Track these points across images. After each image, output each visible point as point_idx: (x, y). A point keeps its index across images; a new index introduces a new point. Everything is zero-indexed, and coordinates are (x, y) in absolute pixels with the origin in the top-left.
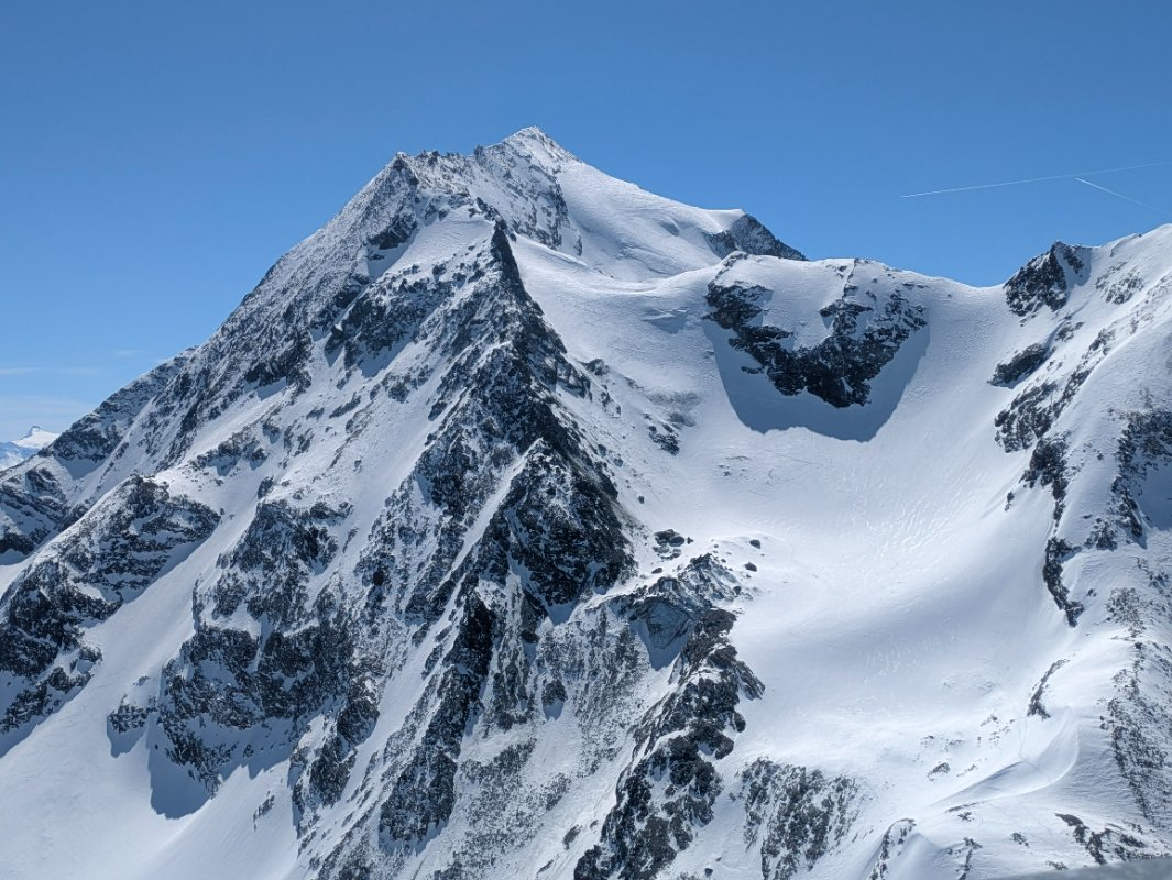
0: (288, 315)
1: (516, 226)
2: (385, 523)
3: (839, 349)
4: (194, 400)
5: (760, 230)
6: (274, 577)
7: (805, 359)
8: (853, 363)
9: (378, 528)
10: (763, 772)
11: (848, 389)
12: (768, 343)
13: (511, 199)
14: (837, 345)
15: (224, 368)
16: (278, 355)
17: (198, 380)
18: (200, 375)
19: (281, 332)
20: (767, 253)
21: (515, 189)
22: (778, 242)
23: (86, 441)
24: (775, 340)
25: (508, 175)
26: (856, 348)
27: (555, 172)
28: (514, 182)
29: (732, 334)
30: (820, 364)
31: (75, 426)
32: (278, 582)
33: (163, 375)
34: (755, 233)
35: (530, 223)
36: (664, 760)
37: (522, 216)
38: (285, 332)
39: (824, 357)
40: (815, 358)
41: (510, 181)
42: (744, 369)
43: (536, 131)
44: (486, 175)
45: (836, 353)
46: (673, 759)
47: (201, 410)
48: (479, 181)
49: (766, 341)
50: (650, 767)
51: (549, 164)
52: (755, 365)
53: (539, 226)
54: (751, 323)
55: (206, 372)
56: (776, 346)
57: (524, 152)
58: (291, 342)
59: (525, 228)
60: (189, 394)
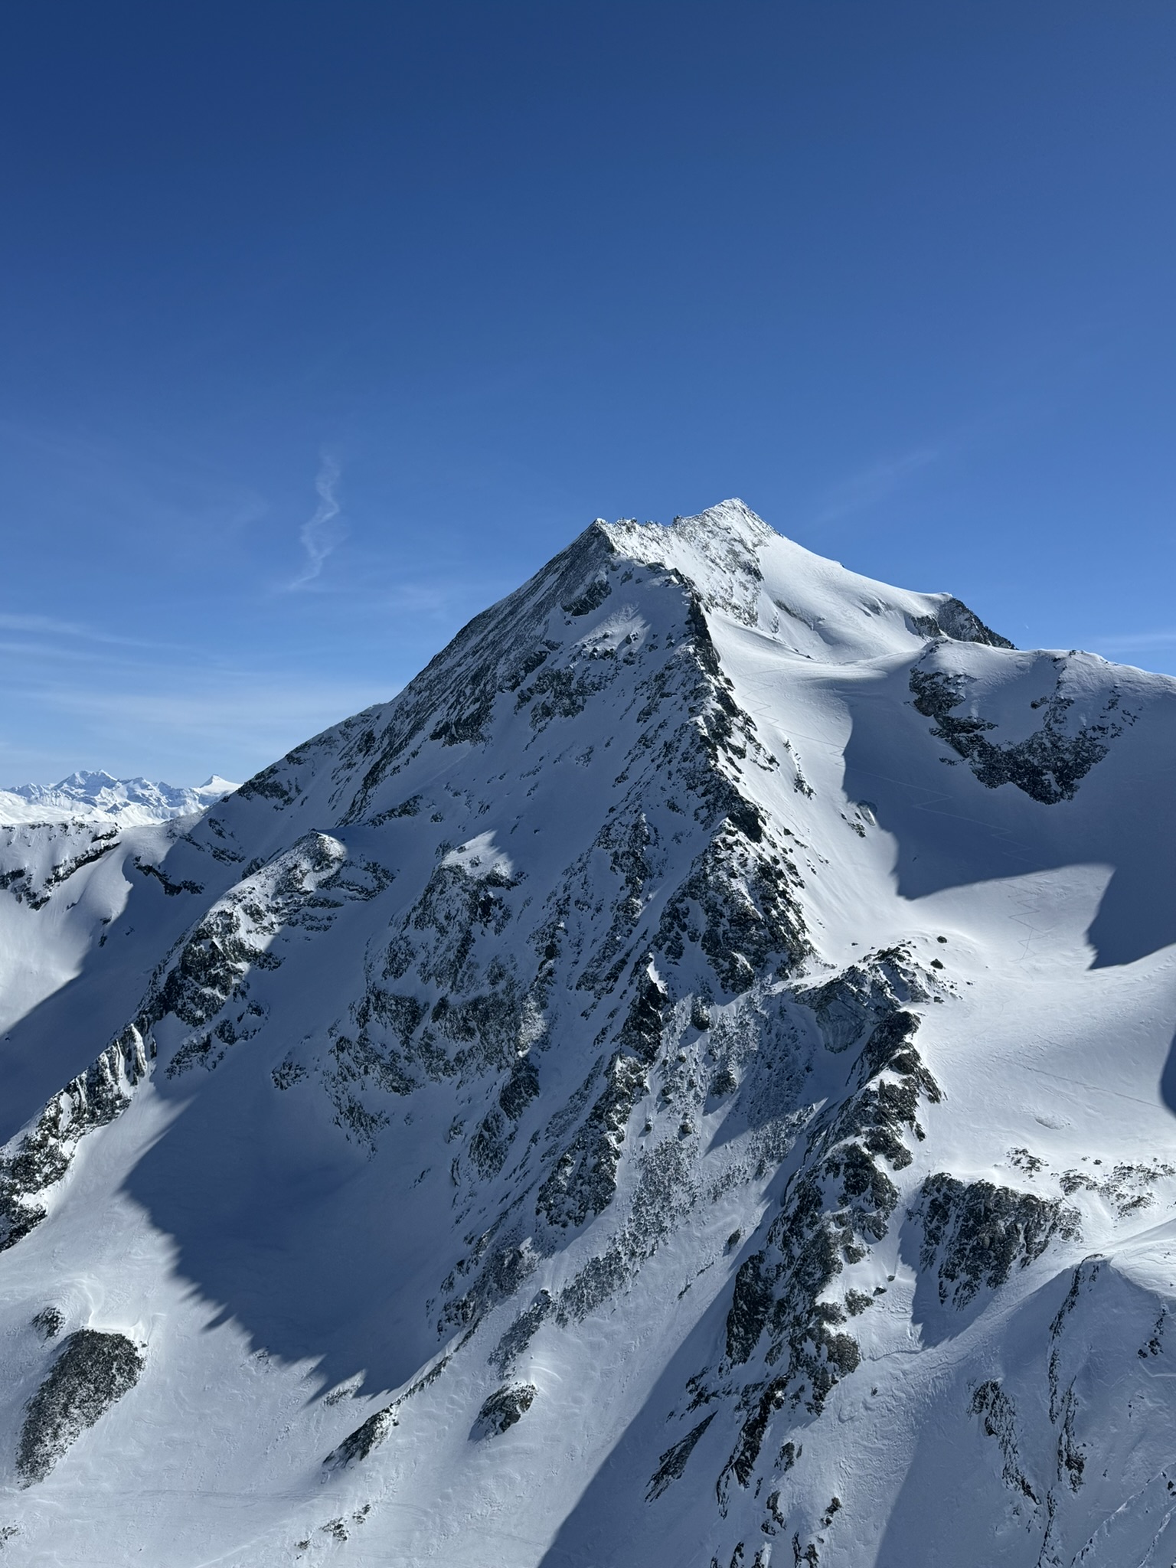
0: (476, 679)
1: (712, 598)
2: (560, 895)
3: (1049, 745)
4: (378, 756)
5: (967, 615)
6: (446, 942)
7: (1009, 754)
8: (1062, 760)
9: (554, 900)
10: (944, 1189)
11: (1056, 787)
12: (971, 735)
13: (708, 571)
14: (1045, 741)
15: (409, 727)
16: (464, 717)
17: (382, 738)
18: (384, 733)
19: (468, 694)
20: (973, 640)
21: (713, 561)
22: (986, 629)
23: (267, 793)
24: (977, 732)
25: (706, 547)
26: (1067, 745)
27: (755, 546)
28: (713, 553)
29: (932, 722)
30: (1027, 761)
31: (258, 777)
32: (449, 949)
33: (348, 731)
34: (961, 619)
35: (726, 596)
36: (837, 1167)
37: (719, 589)
38: (473, 693)
39: (1032, 752)
40: (1022, 753)
41: (708, 553)
42: (943, 760)
43: (737, 502)
44: (684, 544)
45: (1044, 749)
46: (847, 1166)
47: (383, 769)
48: (676, 551)
49: (969, 732)
50: (823, 1172)
51: (749, 538)
52: (954, 755)
53: (734, 601)
54: (954, 713)
55: (389, 730)
56: (979, 738)
57: (724, 523)
58: (477, 705)
59: (720, 601)
60: (372, 752)
